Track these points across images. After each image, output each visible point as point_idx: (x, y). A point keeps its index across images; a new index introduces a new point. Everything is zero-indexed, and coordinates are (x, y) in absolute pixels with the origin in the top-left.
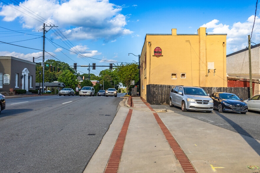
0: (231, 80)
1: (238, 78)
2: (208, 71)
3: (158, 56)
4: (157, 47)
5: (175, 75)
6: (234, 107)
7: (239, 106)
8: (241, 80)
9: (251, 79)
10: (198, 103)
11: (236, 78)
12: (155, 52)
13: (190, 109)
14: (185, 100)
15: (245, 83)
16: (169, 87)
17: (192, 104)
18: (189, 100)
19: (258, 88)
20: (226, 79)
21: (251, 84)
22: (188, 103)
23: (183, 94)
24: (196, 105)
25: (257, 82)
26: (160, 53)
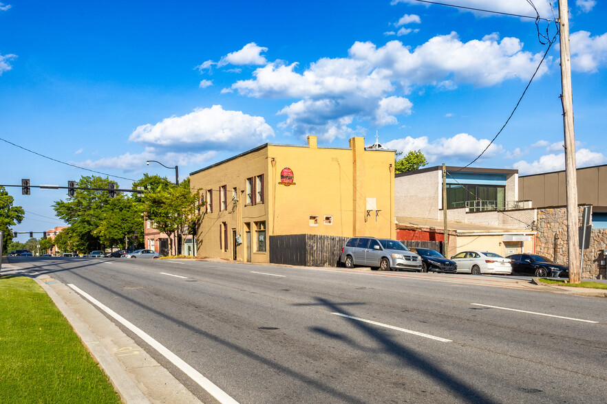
0: (402, 230)
1: (419, 227)
2: (366, 213)
3: (288, 185)
4: (285, 169)
5: (314, 218)
6: (443, 266)
7: (448, 265)
8: (425, 230)
9: (445, 229)
10: (406, 259)
11: (416, 226)
12: (282, 177)
13: (398, 267)
14: (389, 257)
15: (432, 234)
16: (333, 239)
17: (399, 261)
18: (396, 256)
19: (455, 243)
20: (394, 227)
21: (446, 236)
22: (394, 260)
23: (380, 247)
24: (403, 261)
25: (454, 233)
26: (291, 178)
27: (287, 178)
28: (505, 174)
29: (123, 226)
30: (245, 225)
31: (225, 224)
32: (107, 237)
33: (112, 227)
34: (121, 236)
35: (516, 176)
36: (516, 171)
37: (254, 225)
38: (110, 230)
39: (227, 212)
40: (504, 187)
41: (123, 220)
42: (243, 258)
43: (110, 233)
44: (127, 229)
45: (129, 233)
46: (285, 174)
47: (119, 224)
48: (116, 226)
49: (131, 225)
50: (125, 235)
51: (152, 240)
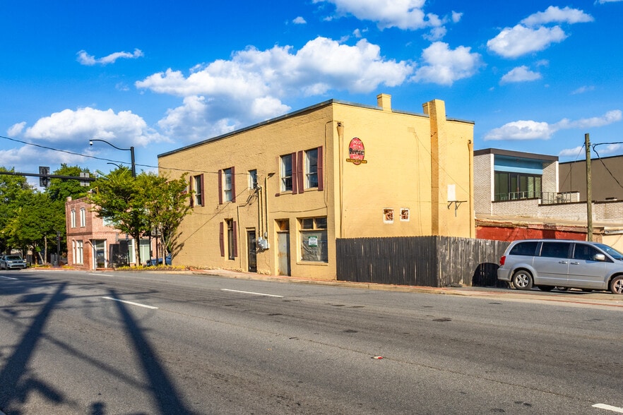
1: (521, 223)
3: (358, 162)
4: (354, 139)
9: (590, 226)
12: (351, 150)
20: (474, 224)
26: (361, 153)
27: (357, 153)
28: (542, 161)
29: (43, 224)
30: (275, 223)
31: (230, 221)
32: (20, 238)
33: (27, 225)
34: (40, 237)
35: (557, 163)
36: (556, 158)
37: (297, 222)
38: (24, 229)
39: (235, 205)
40: (540, 176)
41: (42, 217)
42: (272, 270)
43: (24, 233)
44: (47, 229)
45: (48, 233)
46: (354, 148)
47: (38, 222)
48: (33, 224)
49: (52, 224)
50: (45, 235)
51: (80, 241)
